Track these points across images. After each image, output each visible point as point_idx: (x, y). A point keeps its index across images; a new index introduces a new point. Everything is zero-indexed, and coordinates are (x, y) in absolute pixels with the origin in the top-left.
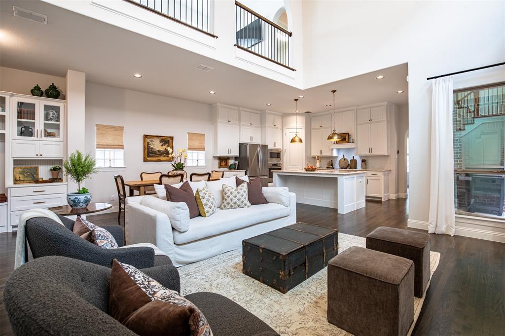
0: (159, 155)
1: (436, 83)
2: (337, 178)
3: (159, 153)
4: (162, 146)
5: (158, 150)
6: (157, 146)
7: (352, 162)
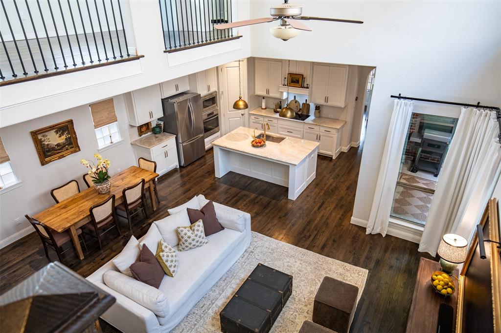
0: (59, 150)
1: (397, 105)
2: (289, 166)
3: (59, 148)
4: (60, 136)
5: (56, 144)
6: (54, 139)
7: (304, 107)
